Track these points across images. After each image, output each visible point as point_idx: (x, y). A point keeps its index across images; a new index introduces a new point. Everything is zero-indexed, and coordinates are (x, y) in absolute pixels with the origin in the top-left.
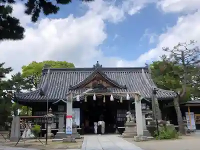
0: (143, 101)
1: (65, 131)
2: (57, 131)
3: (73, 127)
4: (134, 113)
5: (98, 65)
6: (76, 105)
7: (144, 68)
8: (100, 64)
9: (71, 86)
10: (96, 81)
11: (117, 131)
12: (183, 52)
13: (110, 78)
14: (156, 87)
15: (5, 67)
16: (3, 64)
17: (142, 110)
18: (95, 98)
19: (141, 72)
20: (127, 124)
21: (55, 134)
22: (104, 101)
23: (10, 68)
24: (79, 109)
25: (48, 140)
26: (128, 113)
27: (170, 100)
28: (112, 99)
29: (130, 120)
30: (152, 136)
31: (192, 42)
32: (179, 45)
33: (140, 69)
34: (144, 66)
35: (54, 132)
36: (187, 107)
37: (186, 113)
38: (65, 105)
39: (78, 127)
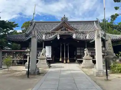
7: (96, 21)
8: (66, 17)
11: (76, 61)
19: (93, 24)
24: (51, 46)
29: (87, 55)
33: (93, 22)
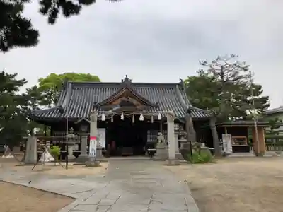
0: (176, 122)
1: (88, 153)
2: (80, 153)
3: (97, 149)
4: (165, 134)
5: (126, 79)
6: (100, 124)
7: (179, 84)
8: (129, 78)
9: (95, 103)
10: (124, 98)
11: (146, 154)
12: (222, 67)
13: (140, 94)
14: (191, 106)
15: (17, 78)
16: (16, 75)
17: (175, 131)
18: (122, 118)
19: (175, 89)
20: (158, 147)
21: (77, 157)
22: (133, 121)
23: (24, 80)
24: (104, 129)
25: (69, 164)
26: (159, 133)
27: (206, 121)
28: (142, 118)
30: (185, 159)
31: (233, 56)
32: (218, 59)
33: (175, 85)
34: (179, 81)
35: (76, 154)
36: (224, 128)
37: (223, 135)
38: (88, 125)
39: (103, 149)
